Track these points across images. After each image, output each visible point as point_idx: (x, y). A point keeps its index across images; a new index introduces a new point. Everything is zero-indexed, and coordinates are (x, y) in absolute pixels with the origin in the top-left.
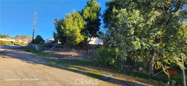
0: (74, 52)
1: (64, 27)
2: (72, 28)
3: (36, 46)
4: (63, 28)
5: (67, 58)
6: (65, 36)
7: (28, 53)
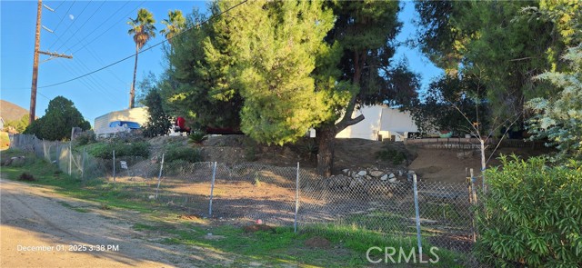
0: (270, 182)
1: (221, 47)
2: (274, 53)
3: (64, 154)
4: (213, 55)
5: (260, 222)
6: (220, 96)
7: (37, 191)
